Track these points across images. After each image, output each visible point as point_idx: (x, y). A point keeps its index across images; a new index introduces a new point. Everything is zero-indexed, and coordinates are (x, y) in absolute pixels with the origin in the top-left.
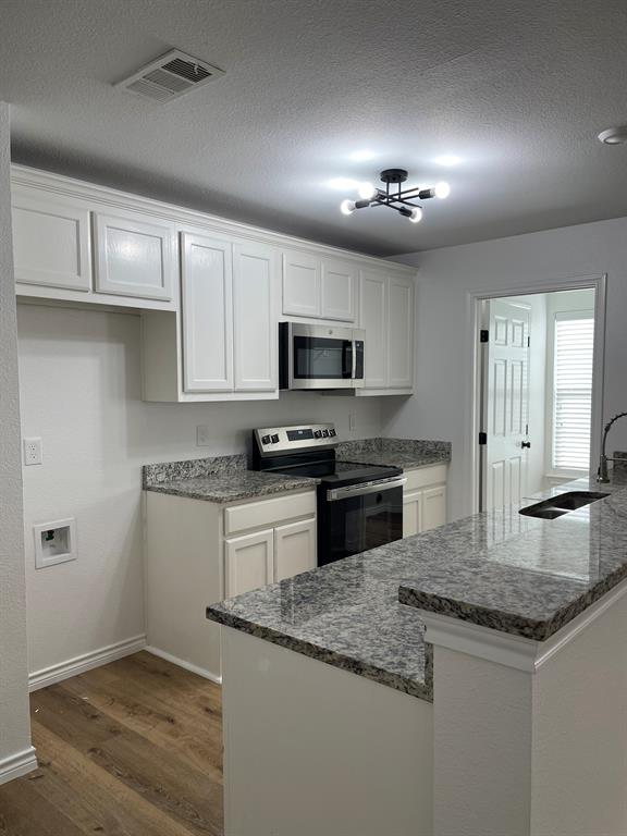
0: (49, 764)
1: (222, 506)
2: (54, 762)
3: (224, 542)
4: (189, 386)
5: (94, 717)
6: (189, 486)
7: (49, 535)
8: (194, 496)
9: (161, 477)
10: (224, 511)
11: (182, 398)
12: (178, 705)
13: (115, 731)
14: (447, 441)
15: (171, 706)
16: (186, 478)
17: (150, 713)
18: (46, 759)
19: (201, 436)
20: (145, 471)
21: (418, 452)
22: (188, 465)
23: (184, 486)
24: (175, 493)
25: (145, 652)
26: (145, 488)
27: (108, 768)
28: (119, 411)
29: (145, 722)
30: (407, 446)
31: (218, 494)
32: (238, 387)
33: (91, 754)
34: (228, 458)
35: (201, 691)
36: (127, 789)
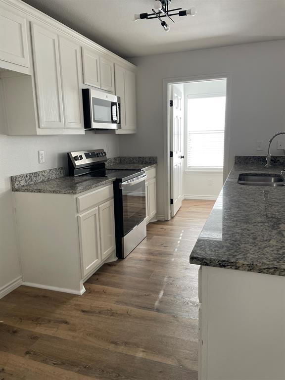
0: (3, 370)
2: (5, 368)
3: (78, 217)
4: (42, 125)
5: (15, 332)
9: (23, 183)
10: (77, 199)
11: (39, 132)
12: (63, 312)
13: (35, 338)
14: (155, 156)
15: (60, 314)
17: (50, 321)
20: (13, 180)
21: (141, 162)
22: (36, 174)
25: (22, 286)
27: (44, 361)
29: (50, 327)
30: (135, 160)
33: (28, 355)
35: (73, 302)
36: (66, 371)
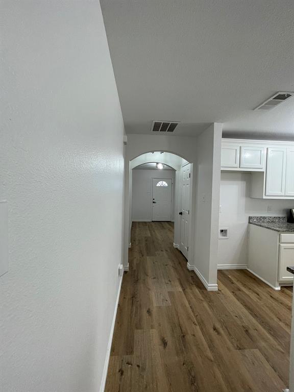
0: (221, 291)
1: (279, 233)
3: (279, 245)
4: (267, 194)
5: (233, 283)
6: (265, 224)
7: (222, 231)
8: (267, 228)
9: (255, 220)
10: (280, 235)
11: (264, 197)
12: (260, 290)
15: (257, 290)
16: (263, 222)
18: (220, 289)
19: (269, 209)
20: (250, 218)
22: (264, 218)
23: (263, 224)
24: (260, 226)
25: (247, 270)
26: (249, 223)
28: (243, 200)
29: (249, 291)
31: (277, 229)
32: (286, 195)
33: (232, 293)
34: (279, 217)
35: (268, 290)
